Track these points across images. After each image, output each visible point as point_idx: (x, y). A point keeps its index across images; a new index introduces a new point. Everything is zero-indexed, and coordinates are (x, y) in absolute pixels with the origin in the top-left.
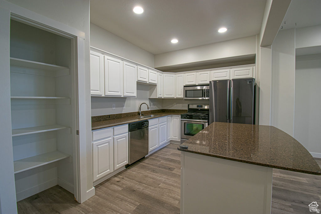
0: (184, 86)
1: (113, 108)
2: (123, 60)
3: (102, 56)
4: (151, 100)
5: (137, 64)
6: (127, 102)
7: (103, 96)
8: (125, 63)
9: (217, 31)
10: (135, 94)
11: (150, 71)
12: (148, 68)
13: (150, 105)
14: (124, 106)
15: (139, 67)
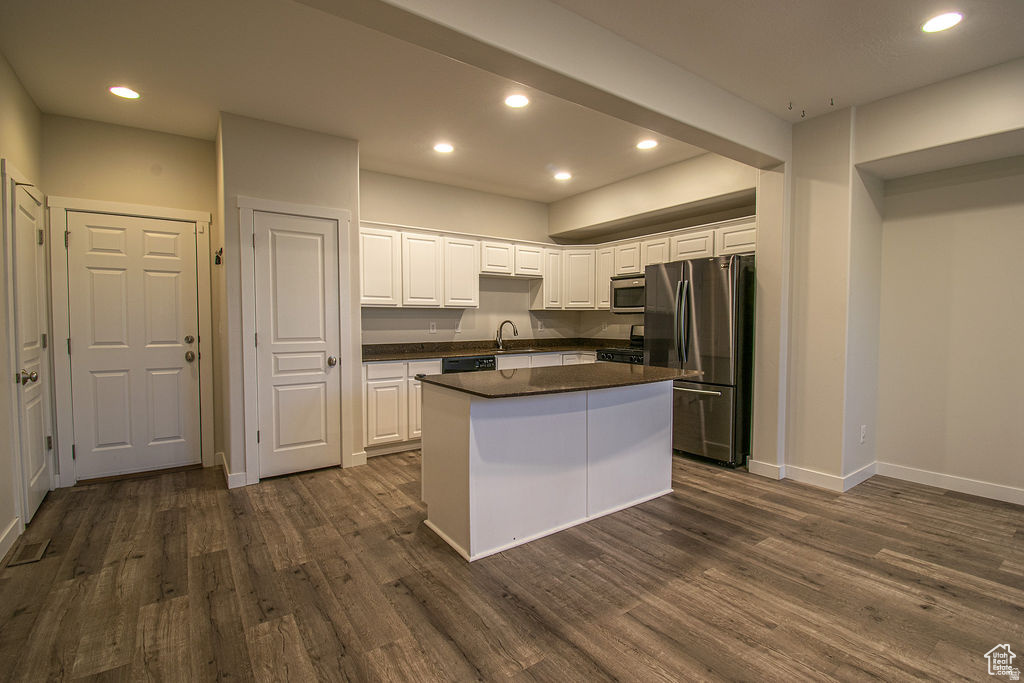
0: (613, 279)
1: (431, 331)
2: (442, 234)
3: (396, 234)
4: (537, 315)
5: (479, 239)
6: (465, 319)
7: (400, 306)
8: (448, 239)
9: (633, 145)
10: (475, 302)
11: (518, 247)
12: (513, 243)
13: (534, 326)
14: (457, 326)
15: (485, 243)
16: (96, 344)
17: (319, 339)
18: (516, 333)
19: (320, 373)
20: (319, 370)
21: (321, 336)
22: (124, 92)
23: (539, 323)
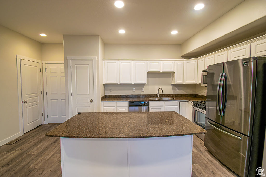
5: (147, 61)
6: (146, 87)
11: (163, 62)
12: (161, 60)
13: (174, 89)
14: (143, 89)
15: (149, 62)
16: (52, 93)
17: (88, 94)
18: (162, 92)
19: (88, 104)
20: (88, 103)
21: (89, 93)
22: (43, 35)
23: (176, 89)
